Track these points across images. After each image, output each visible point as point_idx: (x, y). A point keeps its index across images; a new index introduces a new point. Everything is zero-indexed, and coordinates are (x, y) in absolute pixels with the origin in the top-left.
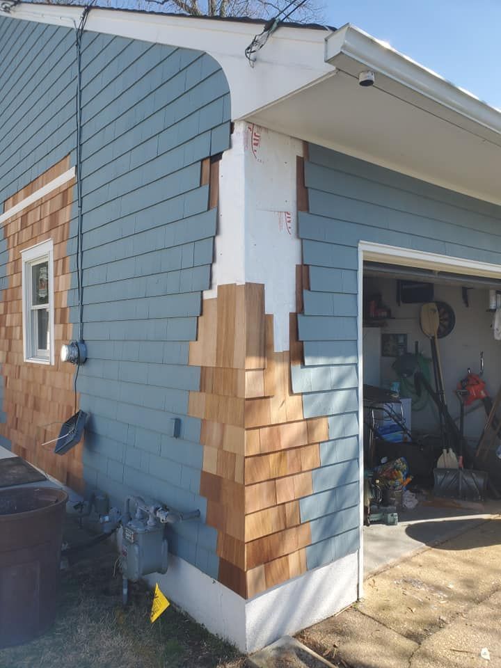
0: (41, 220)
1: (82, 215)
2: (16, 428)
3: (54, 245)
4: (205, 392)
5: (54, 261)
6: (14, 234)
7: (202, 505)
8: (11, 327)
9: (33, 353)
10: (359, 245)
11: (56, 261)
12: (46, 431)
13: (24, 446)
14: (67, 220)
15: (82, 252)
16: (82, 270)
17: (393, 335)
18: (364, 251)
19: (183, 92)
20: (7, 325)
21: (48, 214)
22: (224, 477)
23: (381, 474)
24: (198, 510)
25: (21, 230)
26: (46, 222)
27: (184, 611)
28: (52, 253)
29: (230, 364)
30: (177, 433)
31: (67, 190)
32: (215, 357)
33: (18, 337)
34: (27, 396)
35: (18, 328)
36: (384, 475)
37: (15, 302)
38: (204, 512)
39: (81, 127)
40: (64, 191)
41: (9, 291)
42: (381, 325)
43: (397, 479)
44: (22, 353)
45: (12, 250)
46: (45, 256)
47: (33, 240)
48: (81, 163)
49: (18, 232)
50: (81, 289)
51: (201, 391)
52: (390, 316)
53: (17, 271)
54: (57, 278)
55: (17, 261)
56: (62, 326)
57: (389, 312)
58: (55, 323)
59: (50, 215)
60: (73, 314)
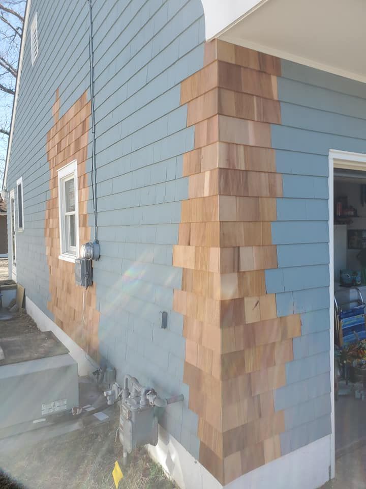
0: (69, 145)
1: (95, 140)
2: (57, 306)
3: (78, 164)
4: (185, 290)
5: (78, 177)
6: (53, 158)
7: (185, 390)
8: (53, 229)
9: (67, 249)
10: (330, 153)
11: (79, 177)
12: (75, 310)
13: (62, 320)
14: (86, 144)
15: (96, 170)
16: (96, 184)
17: (357, 230)
18: (334, 159)
19: (166, 22)
20: (50, 227)
21: (74, 140)
22: (203, 369)
23: (348, 352)
24: (182, 395)
25: (57, 154)
26: (72, 146)
27: (173, 479)
28: (76, 171)
29: (206, 269)
30: (164, 325)
31: (85, 120)
32: (194, 260)
33: (57, 237)
34: (63, 281)
35: (57, 229)
36: (351, 353)
37: (55, 209)
38: (187, 397)
39: (93, 68)
40: (84, 121)
41: (51, 201)
42: (348, 223)
43: (363, 357)
44: (59, 248)
45: (52, 170)
46: (72, 174)
47: (65, 162)
48: (94, 97)
49: (56, 156)
50: (95, 199)
51: (182, 290)
52: (356, 215)
53: (55, 186)
54: (80, 191)
55: (55, 178)
56: (84, 228)
57: (355, 211)
58: (79, 226)
59: (76, 140)
60: (91, 220)
